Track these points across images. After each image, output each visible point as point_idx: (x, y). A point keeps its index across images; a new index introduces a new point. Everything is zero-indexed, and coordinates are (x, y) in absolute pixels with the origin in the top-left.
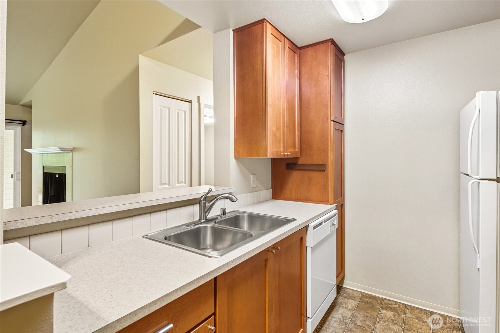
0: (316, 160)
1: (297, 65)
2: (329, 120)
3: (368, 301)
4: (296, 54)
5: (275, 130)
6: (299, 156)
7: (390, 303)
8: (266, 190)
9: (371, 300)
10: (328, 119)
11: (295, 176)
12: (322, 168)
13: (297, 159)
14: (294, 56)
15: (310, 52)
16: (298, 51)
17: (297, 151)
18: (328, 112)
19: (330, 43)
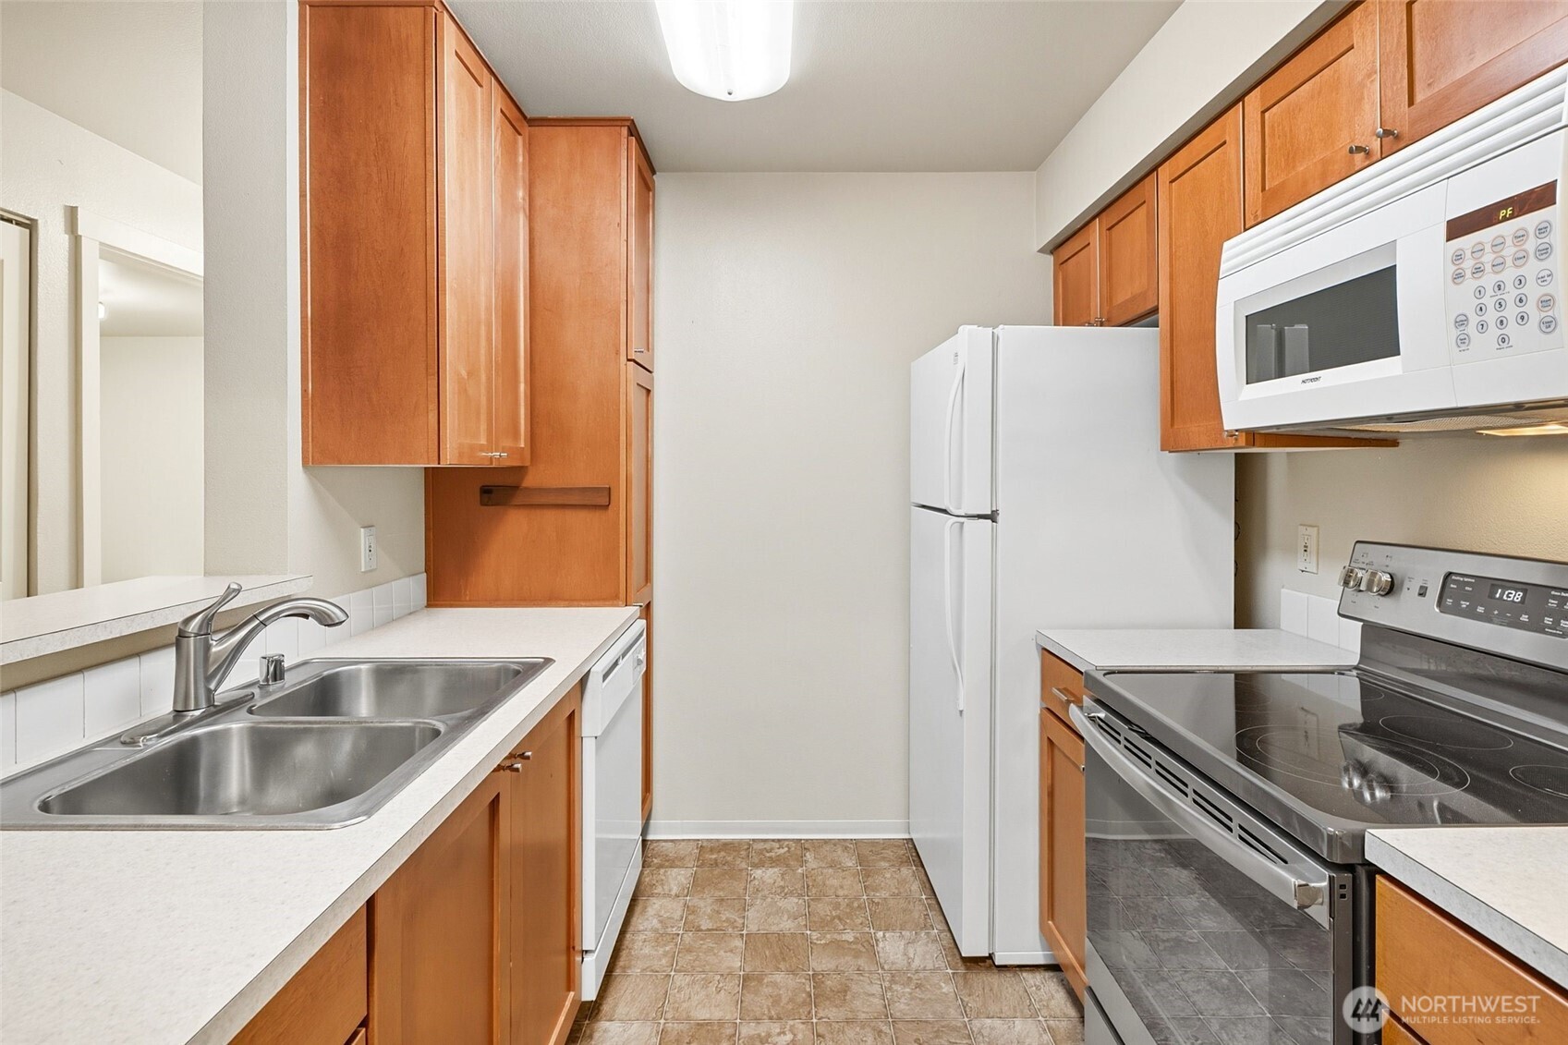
0: (582, 476)
1: (521, 173)
2: (623, 358)
3: (716, 860)
4: (520, 137)
5: (464, 373)
6: (527, 463)
7: (767, 846)
8: (407, 579)
9: (723, 854)
10: (618, 353)
11: (514, 527)
12: (599, 500)
13: (521, 470)
14: (515, 142)
15: (562, 141)
16: (526, 130)
17: (523, 446)
18: (618, 334)
19: (625, 131)
